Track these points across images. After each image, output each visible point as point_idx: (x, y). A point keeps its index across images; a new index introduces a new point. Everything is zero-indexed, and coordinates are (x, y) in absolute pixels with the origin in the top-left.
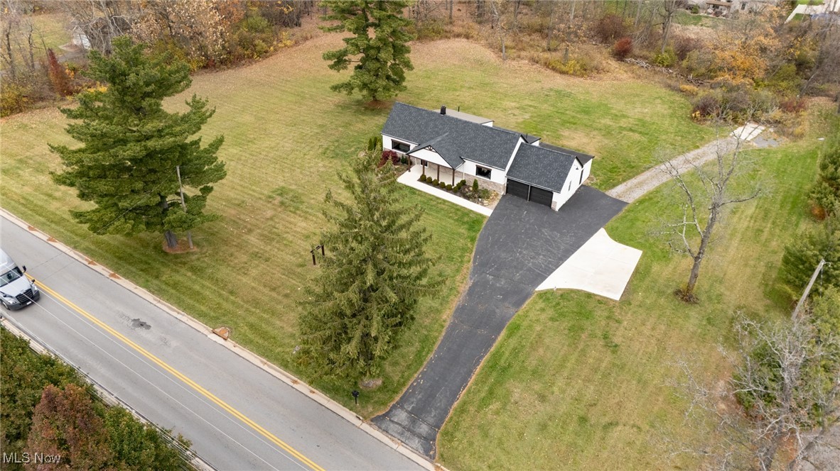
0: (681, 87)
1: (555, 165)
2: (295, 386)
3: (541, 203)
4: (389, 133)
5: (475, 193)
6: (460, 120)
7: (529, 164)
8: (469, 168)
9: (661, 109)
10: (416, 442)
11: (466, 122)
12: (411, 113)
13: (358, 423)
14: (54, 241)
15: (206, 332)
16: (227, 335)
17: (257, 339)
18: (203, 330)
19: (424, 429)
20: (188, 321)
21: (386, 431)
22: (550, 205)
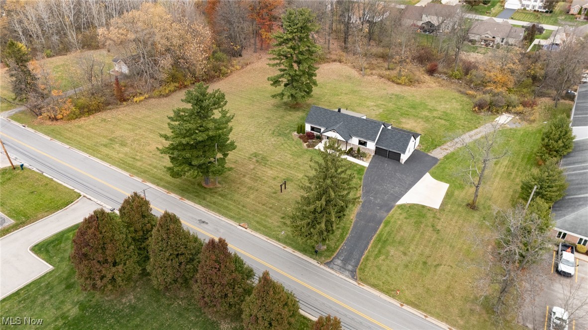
0: (467, 92)
1: (402, 139)
2: (285, 249)
3: (394, 159)
4: (309, 122)
5: (359, 155)
6: (349, 116)
7: (387, 139)
8: (355, 141)
10: (347, 273)
11: (352, 116)
12: (321, 112)
13: (318, 265)
14: (145, 182)
15: (236, 225)
16: (246, 226)
17: (262, 228)
18: (234, 224)
19: (350, 267)
20: (226, 220)
21: (332, 269)
22: (399, 161)
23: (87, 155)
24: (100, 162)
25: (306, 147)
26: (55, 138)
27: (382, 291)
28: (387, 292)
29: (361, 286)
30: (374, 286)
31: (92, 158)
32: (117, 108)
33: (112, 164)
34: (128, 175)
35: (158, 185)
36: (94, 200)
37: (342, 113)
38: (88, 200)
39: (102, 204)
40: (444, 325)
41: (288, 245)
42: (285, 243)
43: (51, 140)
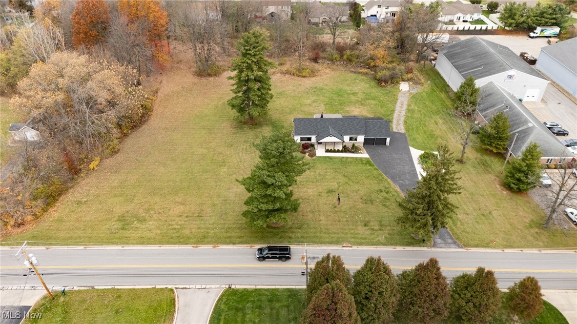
0: (360, 71)
1: (382, 126)
3: (380, 144)
4: (297, 134)
5: (354, 149)
6: (332, 119)
7: (371, 129)
8: (346, 138)
9: (363, 84)
11: (335, 119)
12: (305, 122)
13: (430, 250)
14: (218, 247)
15: (340, 248)
16: (350, 245)
17: (363, 241)
18: (338, 248)
19: (450, 241)
20: (328, 248)
21: (441, 247)
22: (385, 144)
23: (119, 247)
24: (143, 248)
25: (310, 158)
26: (51, 244)
27: (483, 247)
28: (487, 246)
29: (469, 251)
30: (477, 246)
31: (127, 247)
32: (78, 183)
33: (160, 244)
34: (192, 248)
35: (234, 244)
36: (191, 286)
37: (325, 119)
38: (185, 290)
39: (203, 286)
40: (535, 251)
41: (396, 246)
42: (392, 245)
43: (48, 249)
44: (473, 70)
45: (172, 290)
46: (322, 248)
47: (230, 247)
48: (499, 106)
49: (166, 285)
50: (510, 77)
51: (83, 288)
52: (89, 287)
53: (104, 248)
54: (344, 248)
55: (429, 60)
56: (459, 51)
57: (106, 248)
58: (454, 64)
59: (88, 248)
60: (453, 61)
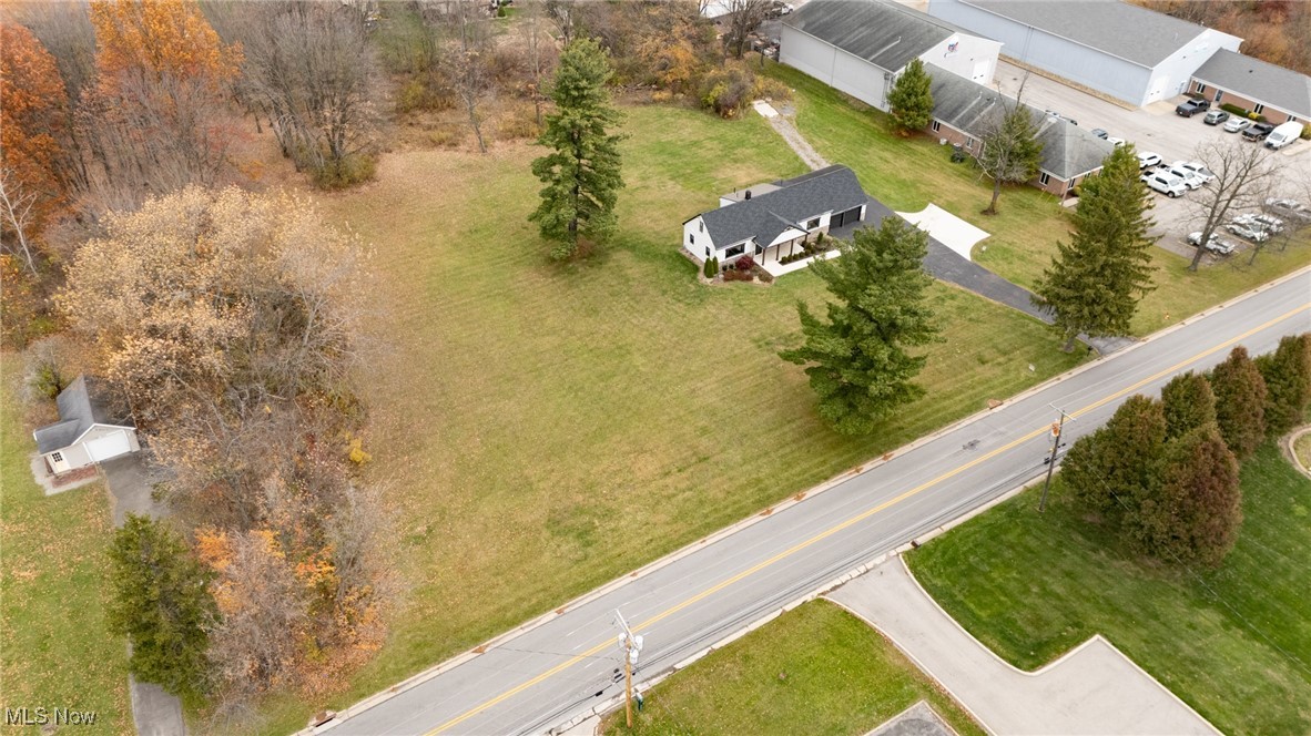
1: (848, 186)
3: (854, 222)
4: (722, 245)
5: (821, 245)
6: (767, 195)
11: (772, 193)
12: (723, 216)
14: (803, 495)
20: (974, 420)
21: (1112, 352)
22: (858, 219)
29: (1149, 341)
33: (699, 537)
34: (762, 518)
35: (826, 479)
36: (843, 579)
37: (755, 199)
38: (838, 590)
39: (862, 569)
40: (1215, 309)
41: (1057, 374)
42: (1051, 376)
43: (480, 651)
44: (885, 49)
45: (819, 601)
46: (964, 424)
47: (824, 486)
48: (974, 103)
49: (799, 597)
50: (952, 47)
51: (655, 681)
52: (663, 672)
53: (598, 595)
54: (995, 410)
55: (752, 48)
56: (828, 18)
57: (603, 593)
58: (840, 44)
59: (566, 611)
60: (834, 39)
